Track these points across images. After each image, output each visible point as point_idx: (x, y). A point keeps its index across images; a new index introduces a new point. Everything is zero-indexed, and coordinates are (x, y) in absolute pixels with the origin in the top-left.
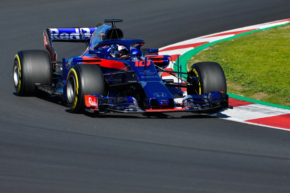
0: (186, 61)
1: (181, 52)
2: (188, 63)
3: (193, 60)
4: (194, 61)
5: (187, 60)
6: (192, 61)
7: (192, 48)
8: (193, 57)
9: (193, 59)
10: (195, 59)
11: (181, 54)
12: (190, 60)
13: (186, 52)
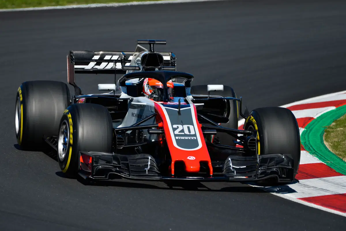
0: (322, 129)
1: (315, 113)
2: (326, 131)
3: (333, 127)
4: (335, 129)
5: (324, 126)
6: (333, 129)
7: (333, 108)
8: (333, 122)
9: (333, 125)
10: (337, 125)
11: (315, 117)
12: (329, 127)
13: (322, 113)
